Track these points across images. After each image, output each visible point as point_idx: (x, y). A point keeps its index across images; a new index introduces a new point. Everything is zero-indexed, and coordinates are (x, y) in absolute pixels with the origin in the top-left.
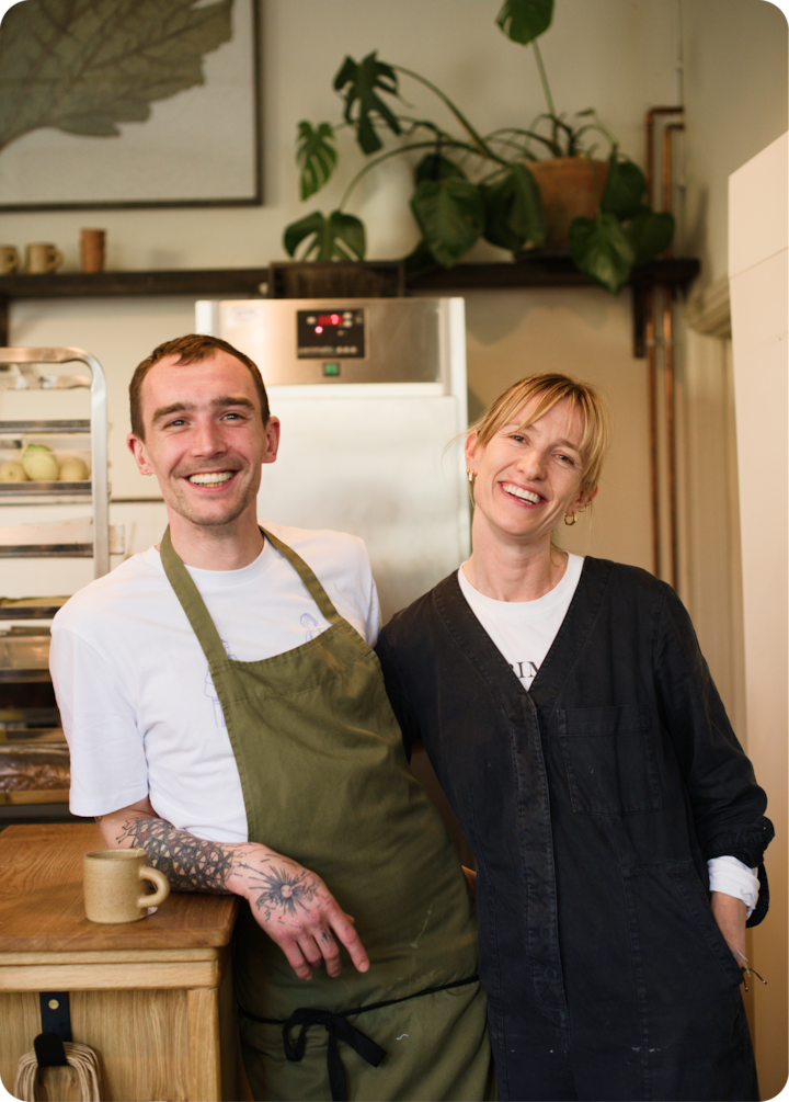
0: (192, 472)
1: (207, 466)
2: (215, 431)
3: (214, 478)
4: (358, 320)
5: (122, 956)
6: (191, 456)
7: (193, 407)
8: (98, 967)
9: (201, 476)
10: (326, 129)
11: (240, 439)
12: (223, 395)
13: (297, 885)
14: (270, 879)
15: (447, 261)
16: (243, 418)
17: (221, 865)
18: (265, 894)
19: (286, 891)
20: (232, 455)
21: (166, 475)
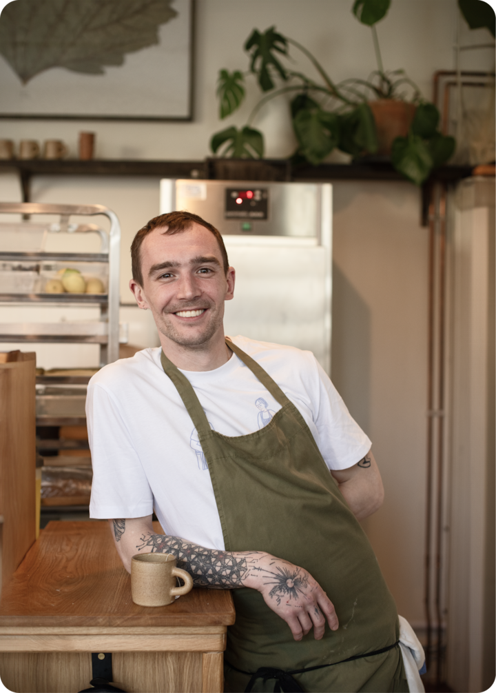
0: (178, 310)
1: (188, 306)
2: (194, 282)
3: (193, 314)
4: (264, 196)
5: (160, 630)
6: (177, 299)
7: (178, 265)
8: (142, 637)
9: (184, 313)
10: (238, 75)
11: (209, 287)
12: (198, 256)
13: (296, 578)
14: (278, 576)
15: (314, 160)
16: (212, 271)
17: (236, 568)
18: (275, 587)
19: (290, 584)
20: (204, 298)
21: (160, 312)
